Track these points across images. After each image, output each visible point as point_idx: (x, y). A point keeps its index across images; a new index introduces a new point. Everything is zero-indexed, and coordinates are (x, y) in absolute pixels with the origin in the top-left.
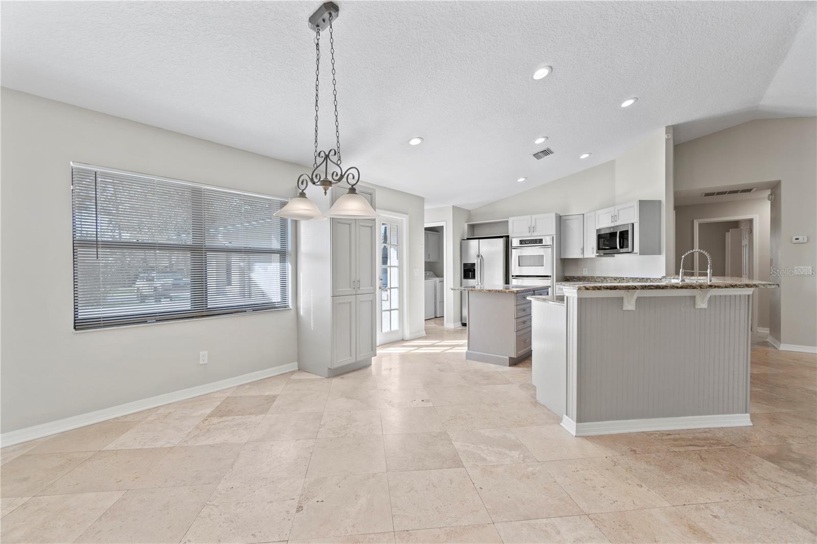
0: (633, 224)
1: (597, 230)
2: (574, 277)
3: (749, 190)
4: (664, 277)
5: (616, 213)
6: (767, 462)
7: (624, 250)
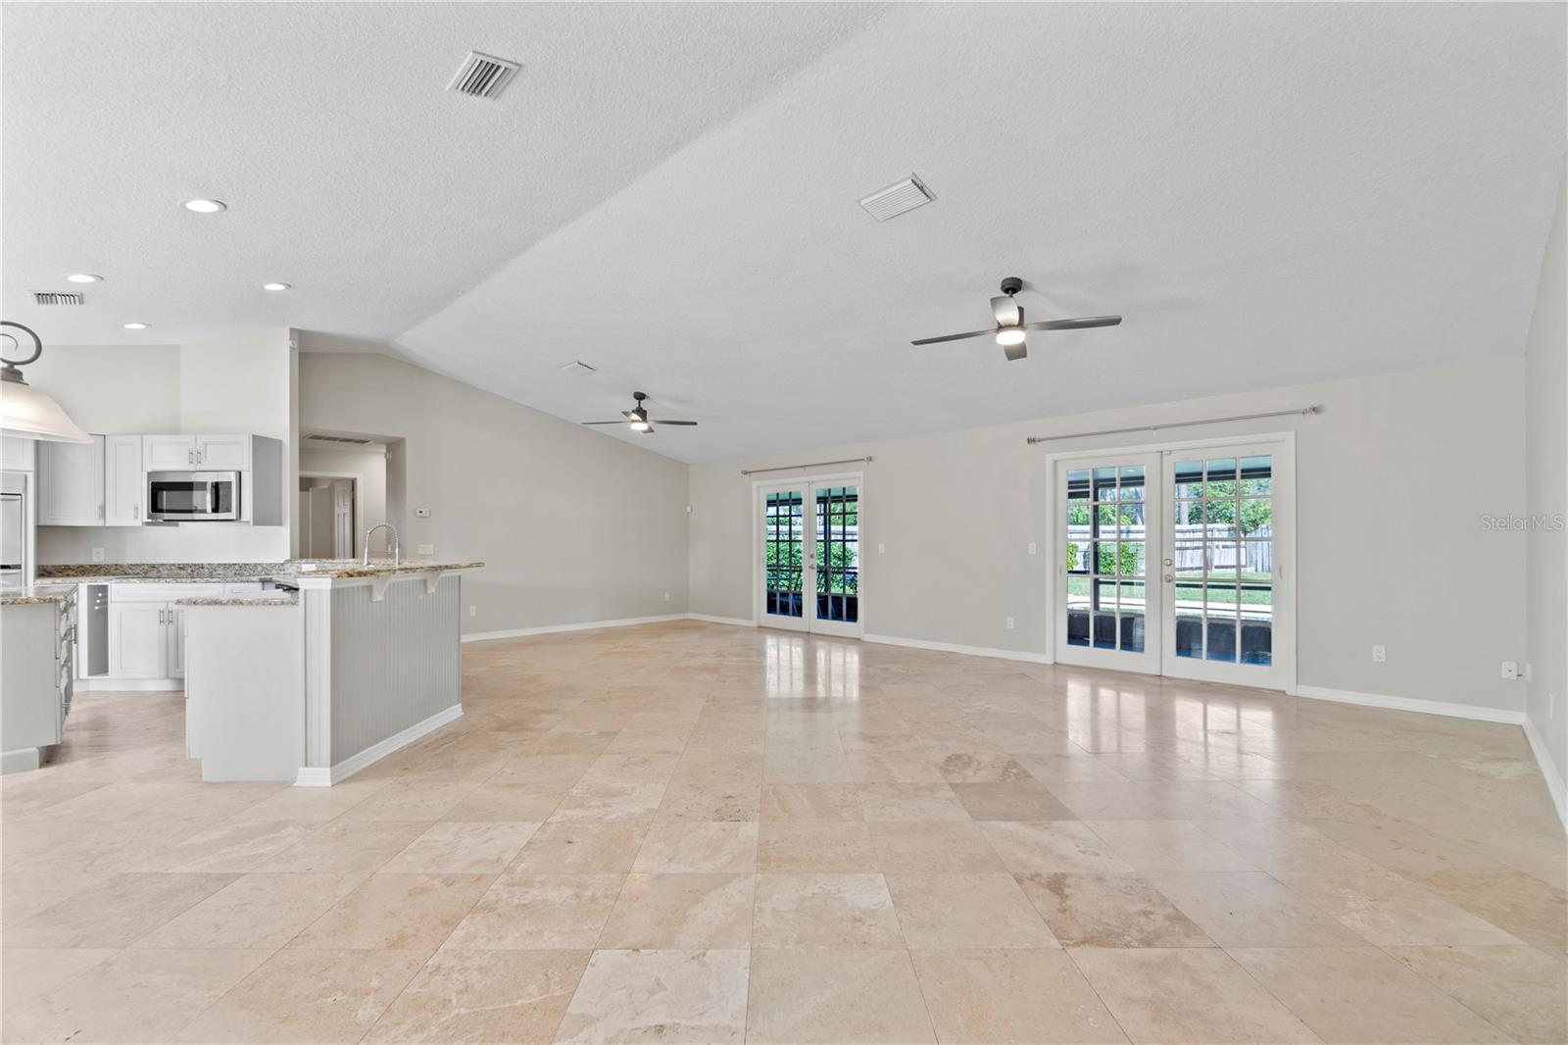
0: (240, 473)
1: (149, 474)
2: (67, 568)
3: (364, 442)
4: (287, 561)
5: (200, 447)
6: (501, 733)
7: (221, 516)
